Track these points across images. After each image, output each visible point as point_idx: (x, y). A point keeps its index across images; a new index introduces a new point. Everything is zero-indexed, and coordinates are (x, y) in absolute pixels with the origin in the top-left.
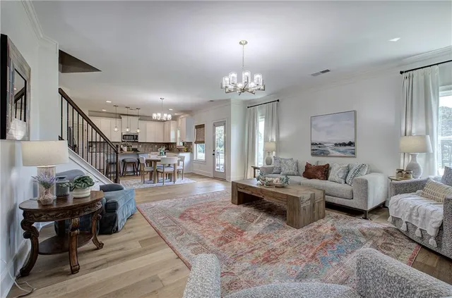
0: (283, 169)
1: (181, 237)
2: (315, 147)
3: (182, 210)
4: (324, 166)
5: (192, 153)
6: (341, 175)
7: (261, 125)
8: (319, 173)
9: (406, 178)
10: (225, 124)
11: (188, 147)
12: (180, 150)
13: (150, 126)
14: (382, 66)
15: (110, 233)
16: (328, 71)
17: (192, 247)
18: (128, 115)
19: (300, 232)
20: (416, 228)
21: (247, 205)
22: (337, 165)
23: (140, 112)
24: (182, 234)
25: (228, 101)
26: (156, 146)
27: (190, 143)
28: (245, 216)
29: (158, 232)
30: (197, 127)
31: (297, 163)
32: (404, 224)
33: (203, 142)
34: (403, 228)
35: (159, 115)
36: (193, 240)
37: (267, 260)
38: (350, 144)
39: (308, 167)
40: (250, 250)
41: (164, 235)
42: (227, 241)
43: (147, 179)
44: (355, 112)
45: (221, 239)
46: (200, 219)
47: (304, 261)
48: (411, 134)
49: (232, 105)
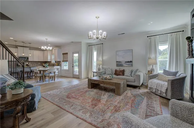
0: (107, 72)
1: (73, 107)
2: (118, 63)
3: (66, 94)
4: (123, 71)
5: (61, 66)
6: (130, 73)
7: (95, 54)
8: (121, 73)
9: (151, 73)
10: (78, 53)
11: (58, 63)
12: (53, 65)
13: (36, 53)
14: (142, 34)
15: (31, 112)
16: (124, 33)
17: (81, 111)
18: (23, 47)
19: (121, 97)
20: (158, 90)
21: (95, 88)
22: (128, 70)
23: (31, 45)
24: (72, 105)
25: (81, 42)
26: (39, 63)
27: (60, 62)
28: (97, 93)
29: (59, 106)
30: (63, 54)
31: (112, 69)
32: (154, 89)
33: (67, 61)
34: (154, 91)
35: (46, 47)
36: (79, 108)
37: (116, 111)
38: (131, 62)
39: (116, 71)
40: (107, 108)
41: (63, 107)
42: (96, 106)
43: (38, 80)
44: (132, 50)
45: (92, 105)
46: (78, 97)
47: (129, 108)
48: (151, 58)
49: (82, 44)
